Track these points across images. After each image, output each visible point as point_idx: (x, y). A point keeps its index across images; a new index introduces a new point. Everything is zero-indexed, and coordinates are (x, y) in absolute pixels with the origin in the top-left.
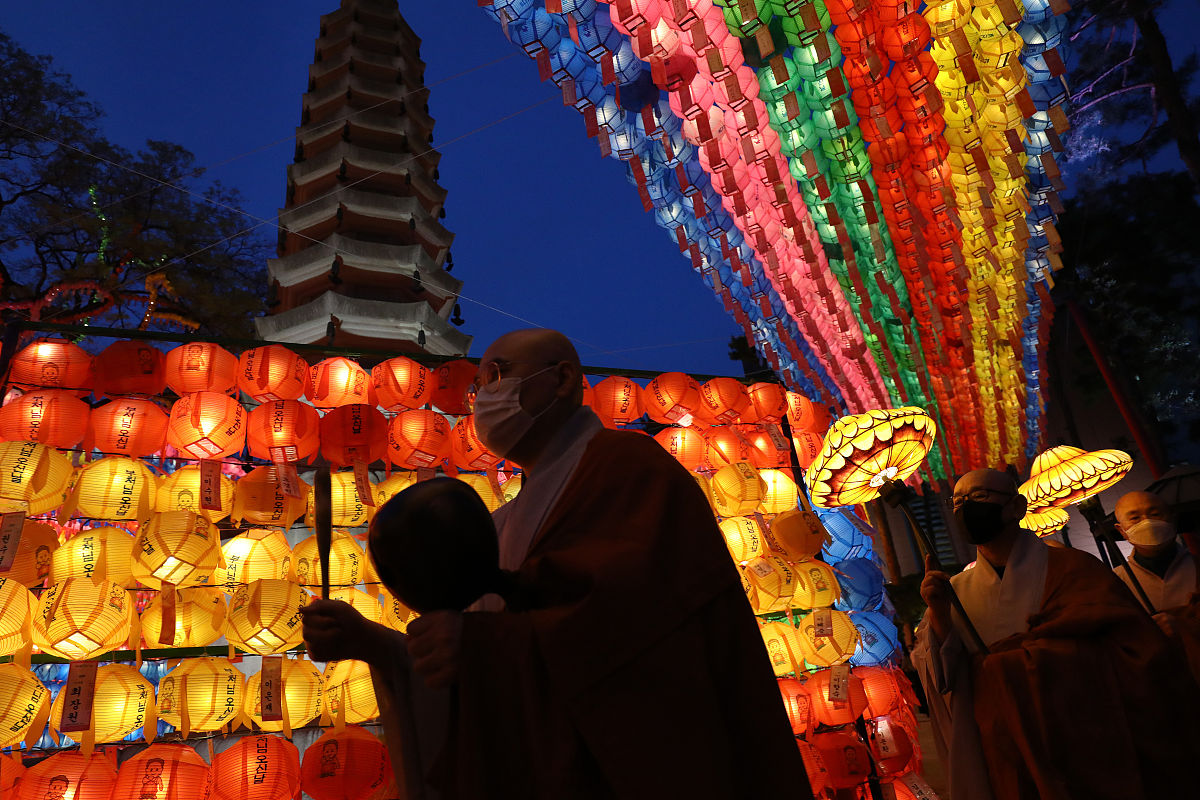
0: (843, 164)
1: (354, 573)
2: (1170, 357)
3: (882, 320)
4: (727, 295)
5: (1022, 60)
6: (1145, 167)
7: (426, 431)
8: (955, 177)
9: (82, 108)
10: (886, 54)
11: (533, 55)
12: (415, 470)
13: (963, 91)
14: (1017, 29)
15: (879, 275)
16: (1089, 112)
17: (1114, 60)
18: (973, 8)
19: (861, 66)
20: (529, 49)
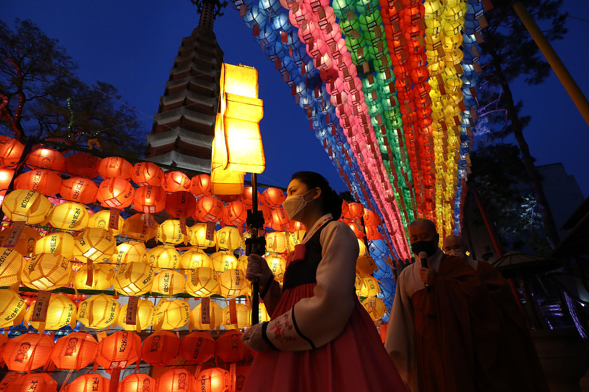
0: (392, 122)
1: (175, 264)
2: (508, 214)
3: (401, 188)
4: (342, 171)
5: (462, 89)
6: (502, 141)
7: (213, 206)
8: (434, 132)
9: (69, 64)
10: (412, 80)
11: (273, 60)
12: (206, 223)
13: (439, 99)
14: (461, 78)
15: (402, 168)
16: (484, 117)
17: (493, 99)
18: (445, 67)
19: (402, 83)
20: (272, 57)
